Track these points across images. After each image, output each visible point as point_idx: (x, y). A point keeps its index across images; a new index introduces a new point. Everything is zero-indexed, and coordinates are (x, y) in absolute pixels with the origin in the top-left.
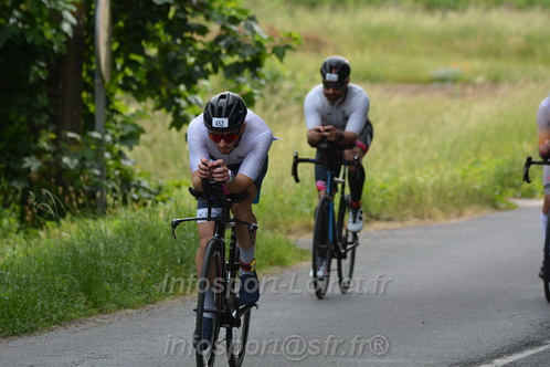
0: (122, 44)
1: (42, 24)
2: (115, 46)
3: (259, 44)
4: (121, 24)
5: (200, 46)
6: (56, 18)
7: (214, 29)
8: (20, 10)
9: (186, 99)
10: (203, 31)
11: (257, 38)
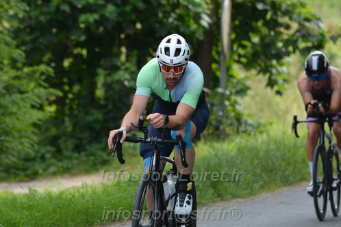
0: (238, 35)
1: (189, 21)
2: (233, 36)
3: (322, 35)
4: (237, 22)
5: (285, 37)
6: (197, 17)
7: (295, 26)
8: (175, 13)
9: (276, 69)
10: (288, 27)
11: (321, 31)
